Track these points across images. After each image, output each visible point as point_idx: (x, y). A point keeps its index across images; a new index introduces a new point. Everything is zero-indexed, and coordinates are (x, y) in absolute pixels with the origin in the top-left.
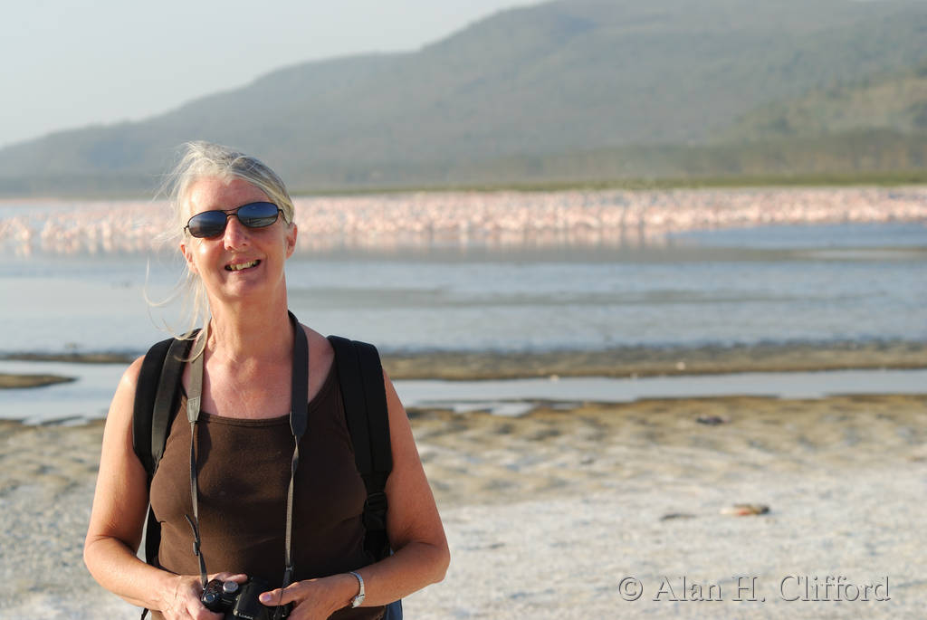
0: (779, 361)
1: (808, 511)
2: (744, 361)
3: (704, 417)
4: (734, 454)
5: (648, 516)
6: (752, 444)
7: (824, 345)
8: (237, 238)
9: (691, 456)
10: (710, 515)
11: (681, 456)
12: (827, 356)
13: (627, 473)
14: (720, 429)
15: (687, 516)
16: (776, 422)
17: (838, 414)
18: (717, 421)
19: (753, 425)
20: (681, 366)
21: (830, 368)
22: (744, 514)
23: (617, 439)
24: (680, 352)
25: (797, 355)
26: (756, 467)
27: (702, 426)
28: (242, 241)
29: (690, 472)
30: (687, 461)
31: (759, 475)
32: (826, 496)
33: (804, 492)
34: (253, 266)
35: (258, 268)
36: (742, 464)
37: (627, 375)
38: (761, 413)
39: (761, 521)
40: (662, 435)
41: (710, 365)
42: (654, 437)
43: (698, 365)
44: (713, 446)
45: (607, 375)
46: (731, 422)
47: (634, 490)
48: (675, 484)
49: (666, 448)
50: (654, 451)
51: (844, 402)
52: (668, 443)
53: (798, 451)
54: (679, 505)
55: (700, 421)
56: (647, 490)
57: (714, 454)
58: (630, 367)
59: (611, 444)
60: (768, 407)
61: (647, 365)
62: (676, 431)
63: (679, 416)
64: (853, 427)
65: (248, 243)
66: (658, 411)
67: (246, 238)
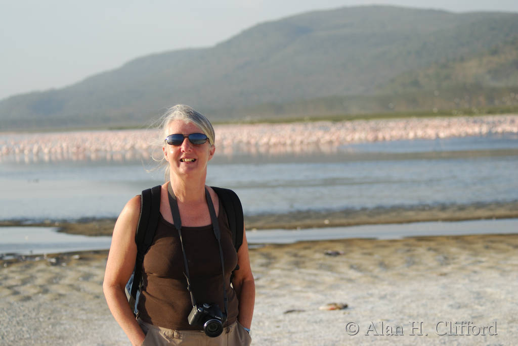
0: (383, 217)
1: (369, 306)
2: (364, 218)
3: (330, 251)
4: (339, 273)
5: (278, 312)
6: (352, 267)
7: (411, 208)
8: (187, 147)
9: (315, 275)
10: (313, 310)
11: (310, 274)
12: (411, 214)
13: (276, 285)
14: (338, 258)
15: (299, 311)
16: (370, 254)
17: (407, 248)
18: (337, 254)
19: (356, 256)
20: (327, 222)
21: (410, 222)
22: (333, 309)
23: (277, 265)
24: (329, 213)
25: (394, 214)
26: (350, 280)
27: (327, 257)
28: (189, 149)
29: (311, 285)
30: (313, 278)
31: (350, 285)
32: (383, 297)
33: (372, 295)
34: (193, 161)
35: (194, 163)
36: (342, 279)
37: (295, 228)
38: (363, 248)
39: (341, 314)
40: (304, 262)
41: (344, 221)
42: (298, 263)
43: (337, 221)
44: (330, 268)
45: (284, 228)
46: (344, 254)
47: (276, 296)
48: (301, 291)
49: (303, 270)
50: (296, 273)
51: (412, 241)
52: (305, 267)
53: (377, 271)
54: (298, 304)
55: (327, 254)
56: (284, 296)
57: (329, 273)
58: (299, 223)
59: (273, 268)
60: (368, 245)
61: (308, 222)
62: (312, 260)
63: (316, 251)
64: (413, 256)
65: (191, 150)
66: (306, 248)
67: (191, 148)
